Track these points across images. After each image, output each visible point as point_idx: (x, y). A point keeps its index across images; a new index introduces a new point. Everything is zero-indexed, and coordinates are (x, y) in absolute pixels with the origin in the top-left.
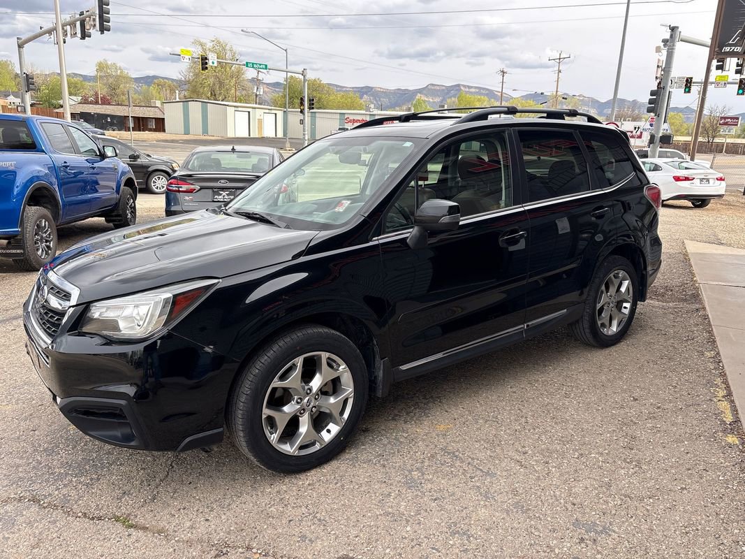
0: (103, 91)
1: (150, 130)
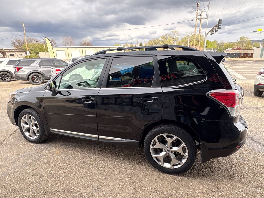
0: (239, 45)
1: (248, 57)
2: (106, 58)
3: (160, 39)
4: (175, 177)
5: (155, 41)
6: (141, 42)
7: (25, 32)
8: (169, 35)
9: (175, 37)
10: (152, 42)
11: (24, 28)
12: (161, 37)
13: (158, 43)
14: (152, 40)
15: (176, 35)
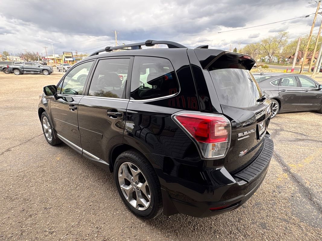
2: (94, 61)
3: (261, 43)
4: (139, 221)
5: (253, 46)
6: (236, 48)
7: (116, 40)
8: (275, 38)
9: (282, 41)
10: (250, 47)
11: (116, 36)
12: (262, 41)
13: (257, 49)
14: (249, 45)
15: (284, 38)
